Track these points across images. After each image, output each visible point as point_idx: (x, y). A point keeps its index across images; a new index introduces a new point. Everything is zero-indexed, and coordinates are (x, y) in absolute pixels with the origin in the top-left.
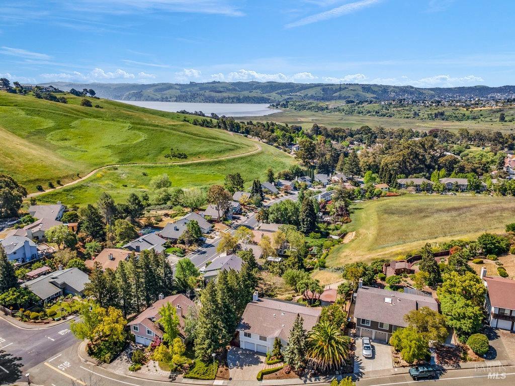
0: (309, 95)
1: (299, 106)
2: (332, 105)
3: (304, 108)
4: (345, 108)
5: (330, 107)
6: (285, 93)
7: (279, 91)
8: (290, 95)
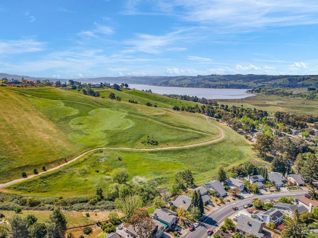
0: (278, 83)
1: (269, 92)
2: (295, 91)
3: (273, 93)
4: (307, 94)
5: (294, 93)
6: (259, 82)
7: (256, 81)
8: (263, 83)
